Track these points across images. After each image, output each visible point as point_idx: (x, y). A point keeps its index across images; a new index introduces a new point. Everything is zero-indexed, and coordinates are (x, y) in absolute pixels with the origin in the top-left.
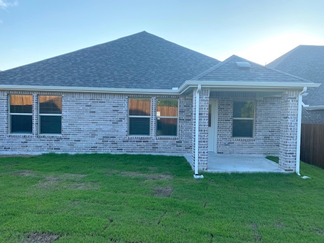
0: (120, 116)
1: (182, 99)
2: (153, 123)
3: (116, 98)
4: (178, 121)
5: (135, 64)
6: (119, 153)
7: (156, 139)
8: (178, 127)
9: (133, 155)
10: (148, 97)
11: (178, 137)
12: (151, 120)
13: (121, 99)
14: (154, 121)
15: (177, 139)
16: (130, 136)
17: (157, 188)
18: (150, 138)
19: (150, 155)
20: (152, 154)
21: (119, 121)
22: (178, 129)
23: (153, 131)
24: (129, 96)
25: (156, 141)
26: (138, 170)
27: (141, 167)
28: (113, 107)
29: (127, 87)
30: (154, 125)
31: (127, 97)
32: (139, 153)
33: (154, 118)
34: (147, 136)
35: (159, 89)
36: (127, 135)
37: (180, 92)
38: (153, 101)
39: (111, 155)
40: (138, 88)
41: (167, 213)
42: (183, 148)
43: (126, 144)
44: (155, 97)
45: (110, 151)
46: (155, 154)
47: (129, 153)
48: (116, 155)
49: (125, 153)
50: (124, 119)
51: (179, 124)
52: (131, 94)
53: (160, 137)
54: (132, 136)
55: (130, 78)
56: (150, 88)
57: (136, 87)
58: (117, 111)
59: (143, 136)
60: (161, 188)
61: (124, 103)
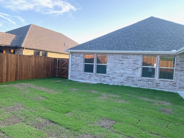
0: (137, 66)
1: (178, 57)
10: (155, 55)
13: (138, 57)
14: (158, 70)
15: (173, 82)
16: (142, 78)
17: (162, 109)
18: (155, 80)
21: (136, 69)
23: (157, 76)
24: (143, 55)
29: (142, 50)
37: (177, 53)
39: (131, 87)
41: (171, 123)
42: (177, 88)
44: (159, 56)
49: (139, 87)
53: (161, 79)
55: (144, 45)
57: (147, 50)
61: (140, 59)
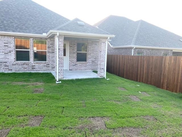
0: (9, 49)
1: (49, 40)
2: (32, 54)
3: (6, 38)
4: (47, 53)
5: (18, 17)
6: (10, 72)
7: (34, 63)
8: (47, 56)
9: (19, 73)
10: (28, 38)
11: (47, 62)
12: (30, 52)
13: (10, 39)
14: (32, 52)
15: (47, 63)
16: (17, 62)
17: (35, 89)
18: (30, 63)
19: (31, 73)
20: (32, 72)
21: (9, 52)
22: (47, 57)
23: (32, 59)
24: (15, 37)
25: (33, 64)
26: (23, 81)
27: (25, 79)
28: (4, 43)
29: (13, 31)
30: (32, 55)
31: (14, 38)
32: (23, 72)
33: (32, 51)
34: (28, 62)
35: (35, 33)
36: (15, 61)
37: (47, 36)
38: (31, 41)
39: (5, 73)
40: (21, 32)
41: (41, 101)
42: (50, 68)
43: (14, 66)
44: (32, 39)
45: (4, 71)
46: (33, 72)
47: (17, 72)
48: (8, 73)
49: (14, 72)
50: (13, 51)
51: (47, 54)
52: (17, 36)
53: (36, 62)
54: (18, 62)
55: (15, 25)
56: (29, 33)
57: (19, 32)
58: (7, 46)
59: (25, 62)
60: (37, 89)
61: (12, 41)
